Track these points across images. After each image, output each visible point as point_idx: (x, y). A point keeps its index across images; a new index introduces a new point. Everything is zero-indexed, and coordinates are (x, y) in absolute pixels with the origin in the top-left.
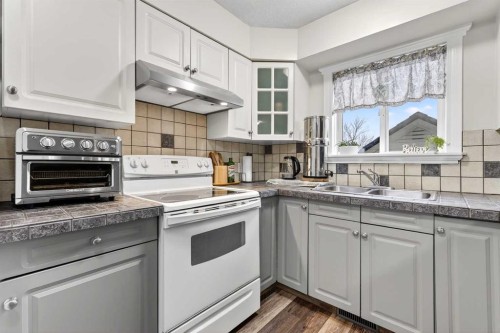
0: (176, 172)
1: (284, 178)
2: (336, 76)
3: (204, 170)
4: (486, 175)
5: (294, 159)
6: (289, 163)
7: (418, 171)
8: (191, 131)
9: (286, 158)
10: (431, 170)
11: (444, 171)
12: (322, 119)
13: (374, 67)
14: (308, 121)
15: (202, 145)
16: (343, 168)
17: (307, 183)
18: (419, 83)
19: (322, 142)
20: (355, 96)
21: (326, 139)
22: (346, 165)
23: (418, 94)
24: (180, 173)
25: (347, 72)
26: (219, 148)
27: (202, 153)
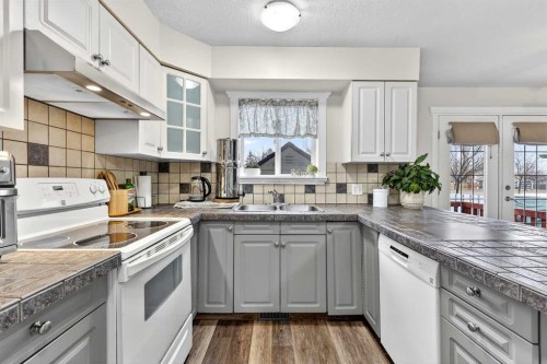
0: (63, 202)
1: (190, 200)
2: (242, 102)
3: (99, 197)
4: (338, 192)
5: (203, 180)
6: (198, 183)
7: (303, 189)
8: (74, 140)
9: (194, 178)
10: (310, 189)
11: (318, 189)
12: (235, 142)
13: (273, 103)
14: (222, 142)
15: (89, 161)
16: (249, 188)
17: (223, 204)
18: (303, 125)
19: (235, 165)
20: (259, 125)
21: (239, 162)
22: (251, 186)
23: (302, 133)
24: (68, 204)
25: (251, 101)
26: (110, 166)
27: (90, 172)
